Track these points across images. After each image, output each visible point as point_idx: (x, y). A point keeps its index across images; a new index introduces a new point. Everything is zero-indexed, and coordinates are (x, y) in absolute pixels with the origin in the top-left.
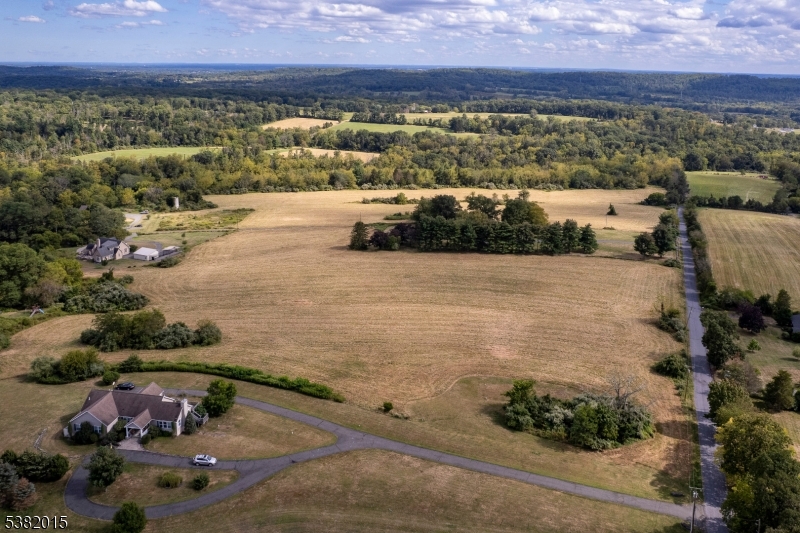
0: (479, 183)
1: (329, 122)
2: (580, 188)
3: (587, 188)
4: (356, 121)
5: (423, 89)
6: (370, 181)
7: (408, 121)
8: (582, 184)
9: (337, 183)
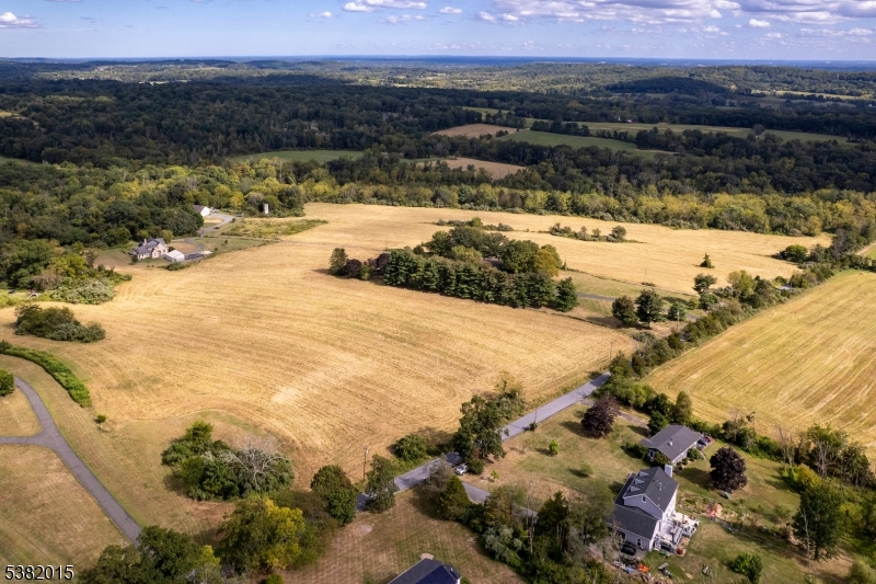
0: (593, 212)
1: (504, 129)
2: (722, 229)
3: (732, 229)
4: (536, 130)
5: (672, 90)
6: (473, 201)
7: (591, 133)
8: (727, 226)
9: (438, 200)
